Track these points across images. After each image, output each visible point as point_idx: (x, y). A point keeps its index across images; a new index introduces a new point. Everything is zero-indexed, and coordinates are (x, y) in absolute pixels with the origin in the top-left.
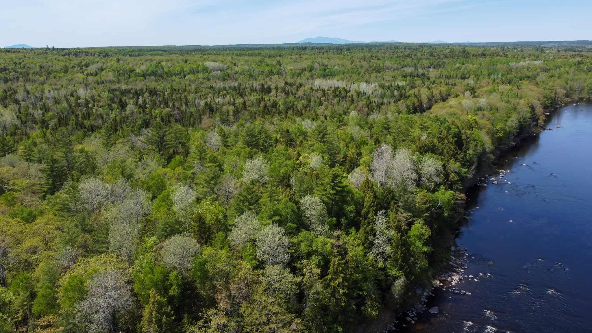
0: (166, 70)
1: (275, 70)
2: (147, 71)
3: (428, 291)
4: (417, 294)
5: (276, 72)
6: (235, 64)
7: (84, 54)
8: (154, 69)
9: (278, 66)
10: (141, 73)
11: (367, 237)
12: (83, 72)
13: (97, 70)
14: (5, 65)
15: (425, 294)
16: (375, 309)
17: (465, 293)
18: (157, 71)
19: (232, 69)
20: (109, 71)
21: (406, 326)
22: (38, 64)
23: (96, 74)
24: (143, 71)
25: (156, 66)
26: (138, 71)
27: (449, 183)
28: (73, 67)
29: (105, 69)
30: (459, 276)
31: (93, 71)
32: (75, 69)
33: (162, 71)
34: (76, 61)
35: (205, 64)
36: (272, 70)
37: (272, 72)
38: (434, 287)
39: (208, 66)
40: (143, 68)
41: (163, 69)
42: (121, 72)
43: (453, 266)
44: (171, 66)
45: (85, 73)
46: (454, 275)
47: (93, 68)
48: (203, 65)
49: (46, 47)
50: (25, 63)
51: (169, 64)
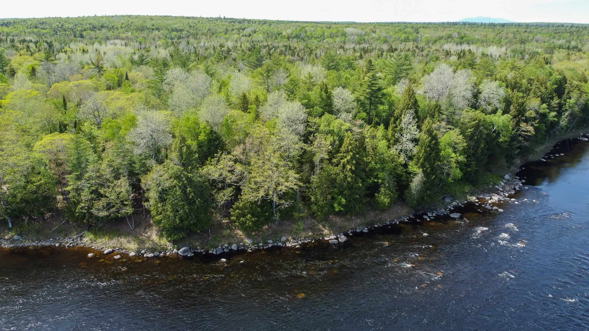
0: (308, 33)
1: (411, 38)
2: (292, 34)
3: (458, 202)
4: (445, 202)
5: (412, 40)
6: (373, 32)
7: (247, 21)
8: (298, 33)
9: (415, 33)
10: (287, 36)
11: (393, 134)
12: (239, 34)
13: (251, 32)
14: (182, 28)
15: (454, 203)
16: (387, 196)
17: (497, 210)
18: (300, 34)
19: (370, 35)
20: (260, 33)
21: (420, 221)
22: (207, 28)
23: (250, 35)
24: (288, 35)
25: (300, 30)
26: (284, 33)
27: (524, 118)
28: (233, 30)
29: (257, 32)
30: (498, 197)
31: (247, 34)
32: (234, 32)
33: (305, 34)
34: (237, 26)
35: (345, 29)
36: (408, 37)
37: (408, 39)
38: (467, 201)
39: (346, 32)
40: (289, 31)
41: (306, 33)
42: (270, 35)
43: (498, 190)
44: (314, 31)
45: (241, 34)
46: (494, 196)
47: (248, 31)
48: (342, 30)
49: (218, 17)
50: (198, 26)
51: (312, 29)
